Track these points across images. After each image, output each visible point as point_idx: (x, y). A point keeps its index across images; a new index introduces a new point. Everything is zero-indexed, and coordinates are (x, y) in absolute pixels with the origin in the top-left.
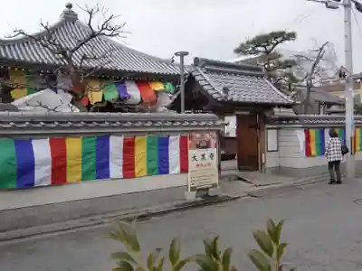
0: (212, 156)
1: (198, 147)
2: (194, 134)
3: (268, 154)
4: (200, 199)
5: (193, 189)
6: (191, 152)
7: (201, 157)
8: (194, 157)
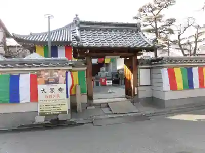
0: (61, 90)
1: (47, 82)
2: (42, 73)
3: (140, 88)
4: (48, 122)
5: (42, 114)
6: (40, 87)
7: (50, 91)
8: (43, 90)
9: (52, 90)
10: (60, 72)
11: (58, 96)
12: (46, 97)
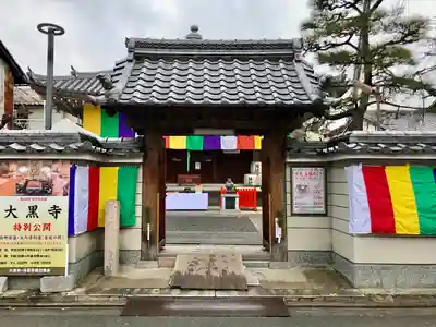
0: (55, 211)
2: (13, 166)
7: (28, 212)
8: (10, 211)
9: (33, 210)
10: (55, 166)
11: (47, 227)
12: (17, 227)
